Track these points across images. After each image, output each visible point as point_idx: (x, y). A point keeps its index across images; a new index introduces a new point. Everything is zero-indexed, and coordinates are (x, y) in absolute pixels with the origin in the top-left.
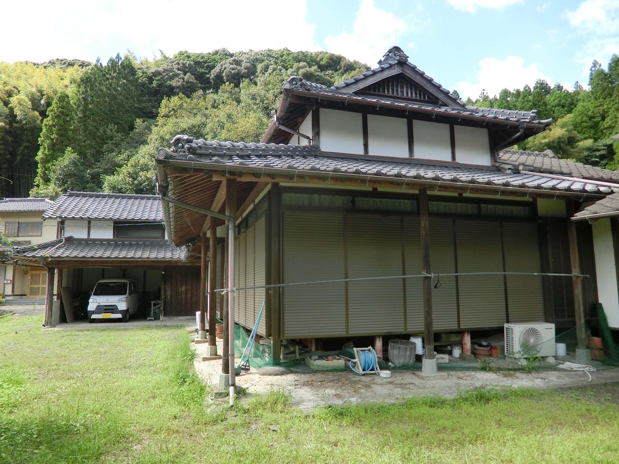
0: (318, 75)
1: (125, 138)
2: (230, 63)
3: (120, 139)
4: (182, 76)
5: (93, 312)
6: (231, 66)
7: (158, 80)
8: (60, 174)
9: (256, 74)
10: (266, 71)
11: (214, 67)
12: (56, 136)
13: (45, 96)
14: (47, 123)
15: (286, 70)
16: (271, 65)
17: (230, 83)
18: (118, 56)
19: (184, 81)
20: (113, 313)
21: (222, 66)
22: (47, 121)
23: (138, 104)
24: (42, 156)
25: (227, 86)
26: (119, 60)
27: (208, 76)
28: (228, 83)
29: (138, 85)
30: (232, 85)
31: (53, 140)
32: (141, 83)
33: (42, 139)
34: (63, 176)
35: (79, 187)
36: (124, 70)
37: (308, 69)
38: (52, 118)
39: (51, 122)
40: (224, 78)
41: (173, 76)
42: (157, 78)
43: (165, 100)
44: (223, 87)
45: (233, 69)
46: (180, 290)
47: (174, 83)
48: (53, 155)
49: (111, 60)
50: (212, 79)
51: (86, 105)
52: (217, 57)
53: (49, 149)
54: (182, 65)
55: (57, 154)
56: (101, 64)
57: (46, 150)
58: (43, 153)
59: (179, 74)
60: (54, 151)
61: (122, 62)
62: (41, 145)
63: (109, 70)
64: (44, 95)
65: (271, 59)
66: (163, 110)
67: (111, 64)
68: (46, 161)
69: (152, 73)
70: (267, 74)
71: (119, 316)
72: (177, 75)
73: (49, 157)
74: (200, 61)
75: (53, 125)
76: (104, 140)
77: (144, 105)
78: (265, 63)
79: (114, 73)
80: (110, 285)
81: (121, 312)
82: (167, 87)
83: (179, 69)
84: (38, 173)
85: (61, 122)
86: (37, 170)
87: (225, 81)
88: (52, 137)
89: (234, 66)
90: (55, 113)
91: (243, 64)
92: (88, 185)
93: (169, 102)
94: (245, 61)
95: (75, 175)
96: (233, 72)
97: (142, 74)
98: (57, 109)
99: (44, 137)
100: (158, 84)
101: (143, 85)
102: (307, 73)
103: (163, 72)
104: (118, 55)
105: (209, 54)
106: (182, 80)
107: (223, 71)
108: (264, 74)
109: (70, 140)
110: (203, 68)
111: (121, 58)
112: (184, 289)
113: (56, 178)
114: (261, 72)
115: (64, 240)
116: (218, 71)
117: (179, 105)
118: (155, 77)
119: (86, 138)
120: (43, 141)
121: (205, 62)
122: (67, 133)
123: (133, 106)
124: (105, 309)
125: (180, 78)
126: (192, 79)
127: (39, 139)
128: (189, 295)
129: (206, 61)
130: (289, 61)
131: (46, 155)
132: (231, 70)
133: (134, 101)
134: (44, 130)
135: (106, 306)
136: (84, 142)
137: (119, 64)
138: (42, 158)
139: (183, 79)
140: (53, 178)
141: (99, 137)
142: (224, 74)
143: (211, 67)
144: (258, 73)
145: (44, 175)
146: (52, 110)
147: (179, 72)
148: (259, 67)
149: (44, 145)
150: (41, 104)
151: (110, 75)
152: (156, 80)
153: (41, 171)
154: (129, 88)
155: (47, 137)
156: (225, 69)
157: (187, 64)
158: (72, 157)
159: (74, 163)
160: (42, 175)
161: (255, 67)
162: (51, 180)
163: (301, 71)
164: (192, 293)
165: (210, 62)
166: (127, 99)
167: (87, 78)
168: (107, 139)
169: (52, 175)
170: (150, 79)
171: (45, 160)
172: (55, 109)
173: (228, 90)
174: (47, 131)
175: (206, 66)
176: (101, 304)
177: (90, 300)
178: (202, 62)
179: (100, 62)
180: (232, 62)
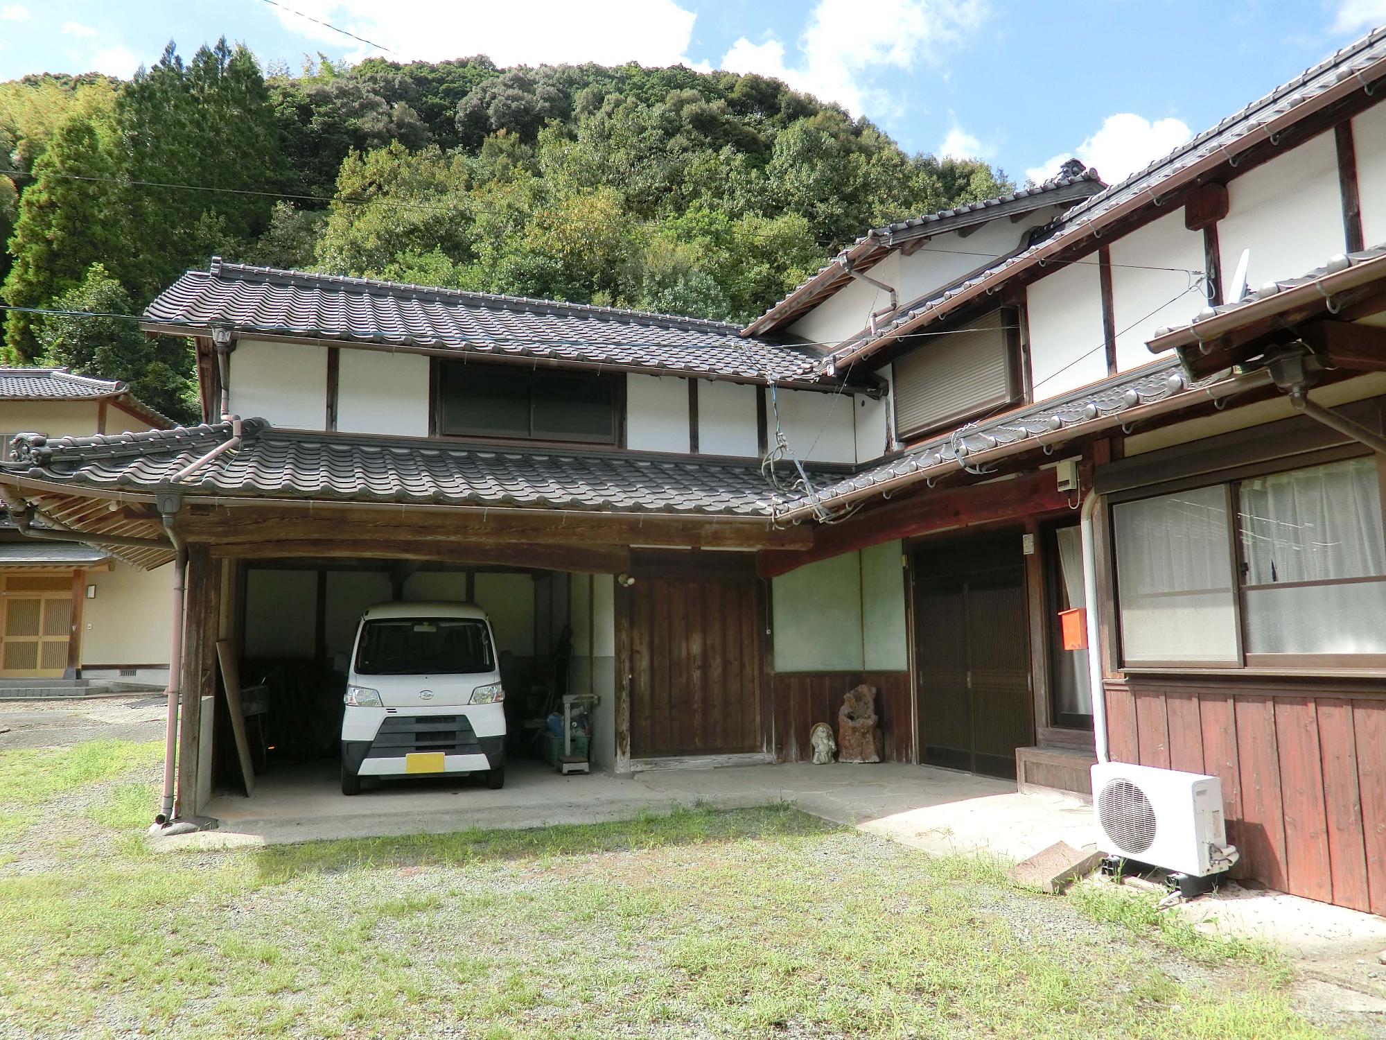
0: (728, 122)
1: (245, 252)
2: (505, 85)
3: (232, 252)
4: (385, 107)
5: (366, 749)
6: (510, 92)
7: (326, 114)
8: (71, 336)
9: (573, 113)
10: (598, 109)
11: (465, 93)
12: (59, 233)
13: (22, 142)
14: (34, 198)
15: (648, 106)
16: (608, 93)
17: (508, 133)
18: (222, 47)
19: (392, 121)
20: (451, 749)
21: (484, 90)
22: (33, 192)
23: (274, 171)
24: (18, 286)
25: (503, 139)
26: (224, 56)
27: (449, 113)
28: (502, 131)
29: (272, 124)
30: (515, 136)
31: (49, 242)
32: (279, 120)
33: (19, 240)
34: (80, 340)
35: (126, 369)
36: (238, 82)
37: (703, 104)
38: (47, 187)
39: (44, 197)
40: (492, 120)
41: (363, 106)
42: (322, 110)
43: (351, 159)
44: (491, 140)
45: (515, 99)
46: (684, 652)
47: (367, 123)
48: (51, 286)
49: (204, 53)
50: (460, 122)
51: (141, 157)
52: (469, 72)
53: (38, 268)
54: (382, 84)
55: (62, 283)
56: (178, 59)
57: (31, 271)
58: (21, 279)
59: (378, 105)
60: (53, 273)
61: (232, 61)
62: (16, 258)
63: (199, 78)
64: (21, 138)
65: (607, 80)
66: (347, 182)
67: (205, 62)
68: (29, 298)
69: (309, 96)
70: (600, 114)
71: (478, 762)
72: (372, 106)
73: (39, 290)
74: (426, 79)
75: (52, 205)
76: (187, 253)
77: (291, 174)
78: (594, 88)
79: (210, 87)
80: (417, 629)
81: (484, 745)
82: (348, 132)
83: (375, 92)
84: (5, 332)
85: (74, 195)
86: (5, 325)
87: (494, 127)
88: (49, 234)
89: (516, 91)
90: (56, 172)
91: (539, 89)
92: (151, 367)
93: (360, 163)
94: (542, 82)
95: (112, 338)
96: (514, 105)
97: (281, 99)
98: (63, 162)
99: (23, 236)
100: (325, 123)
101: (287, 124)
102: (702, 115)
103: (337, 97)
104: (222, 42)
105: (449, 63)
106: (386, 118)
107: (489, 105)
108: (594, 115)
109: (95, 247)
110: (436, 95)
111: (230, 52)
112: (696, 648)
113: (61, 346)
114: (583, 109)
115: (236, 431)
116: (475, 102)
117: (390, 171)
118: (318, 105)
119: (139, 244)
120: (21, 248)
121: (441, 81)
122: (89, 228)
123: (263, 174)
124: (419, 736)
125: (382, 114)
126: (412, 117)
127: (10, 241)
128: (716, 671)
129: (443, 79)
130: (653, 87)
131: (30, 284)
132: (510, 102)
133: (263, 162)
134: (24, 217)
135: (420, 720)
136: (136, 255)
137: (226, 66)
138: (19, 293)
139: (390, 116)
140: (50, 343)
141: (174, 244)
142: (491, 111)
143: (457, 93)
144: (578, 110)
145: (23, 339)
146: (48, 165)
147: (378, 98)
148: (580, 98)
149: (23, 259)
150: (10, 164)
151: (202, 90)
152: (319, 113)
153: (16, 327)
154: (250, 129)
155: (34, 236)
156: (494, 97)
157: (397, 82)
158: (105, 288)
159: (112, 305)
160: (17, 338)
161: (567, 96)
162: (46, 350)
163: (687, 110)
164: (726, 663)
165: (453, 82)
166: (245, 155)
167: (143, 88)
168: (197, 252)
169: (49, 339)
170: (305, 112)
171: (25, 297)
172: (57, 161)
173: (504, 147)
174: (33, 219)
175: (444, 91)
176: (401, 712)
177: (352, 696)
178: (433, 80)
179: (176, 54)
180: (510, 83)
